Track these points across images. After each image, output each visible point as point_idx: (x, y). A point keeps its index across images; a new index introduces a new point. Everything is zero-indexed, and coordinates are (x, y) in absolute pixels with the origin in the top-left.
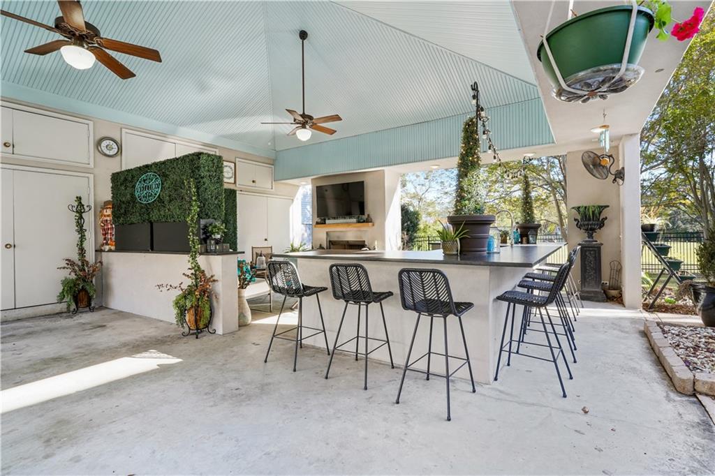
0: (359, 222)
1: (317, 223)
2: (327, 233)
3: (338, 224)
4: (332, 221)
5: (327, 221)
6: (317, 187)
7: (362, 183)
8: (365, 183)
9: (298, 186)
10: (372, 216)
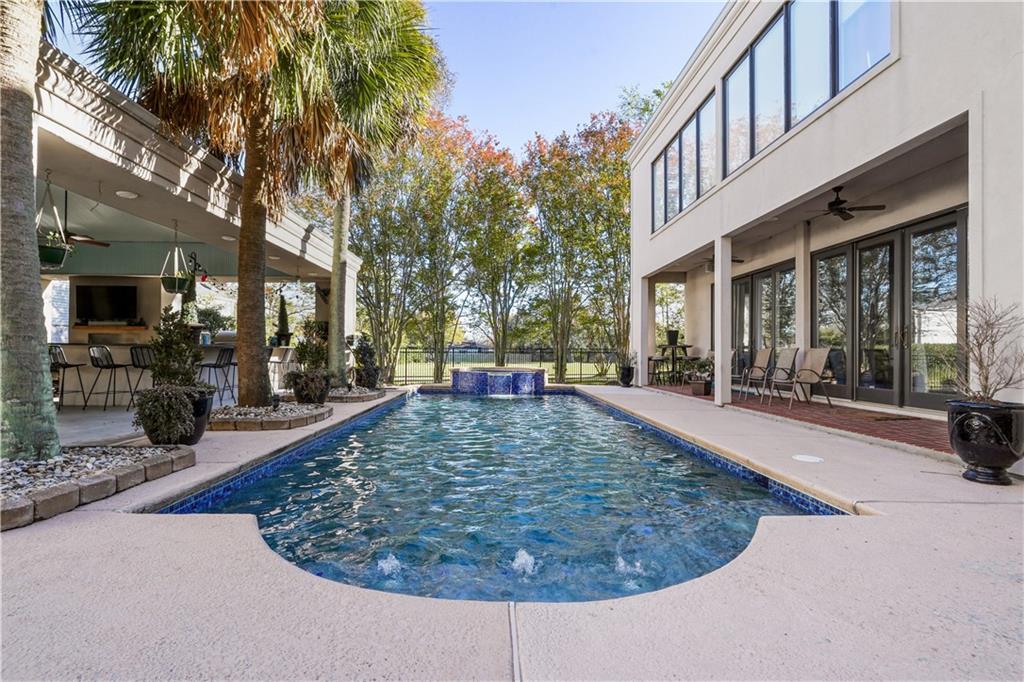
0: (129, 325)
1: (76, 324)
2: (90, 335)
3: (103, 326)
4: (96, 323)
5: (90, 323)
6: (78, 287)
7: (134, 289)
8: (138, 290)
9: (50, 281)
10: (145, 320)
